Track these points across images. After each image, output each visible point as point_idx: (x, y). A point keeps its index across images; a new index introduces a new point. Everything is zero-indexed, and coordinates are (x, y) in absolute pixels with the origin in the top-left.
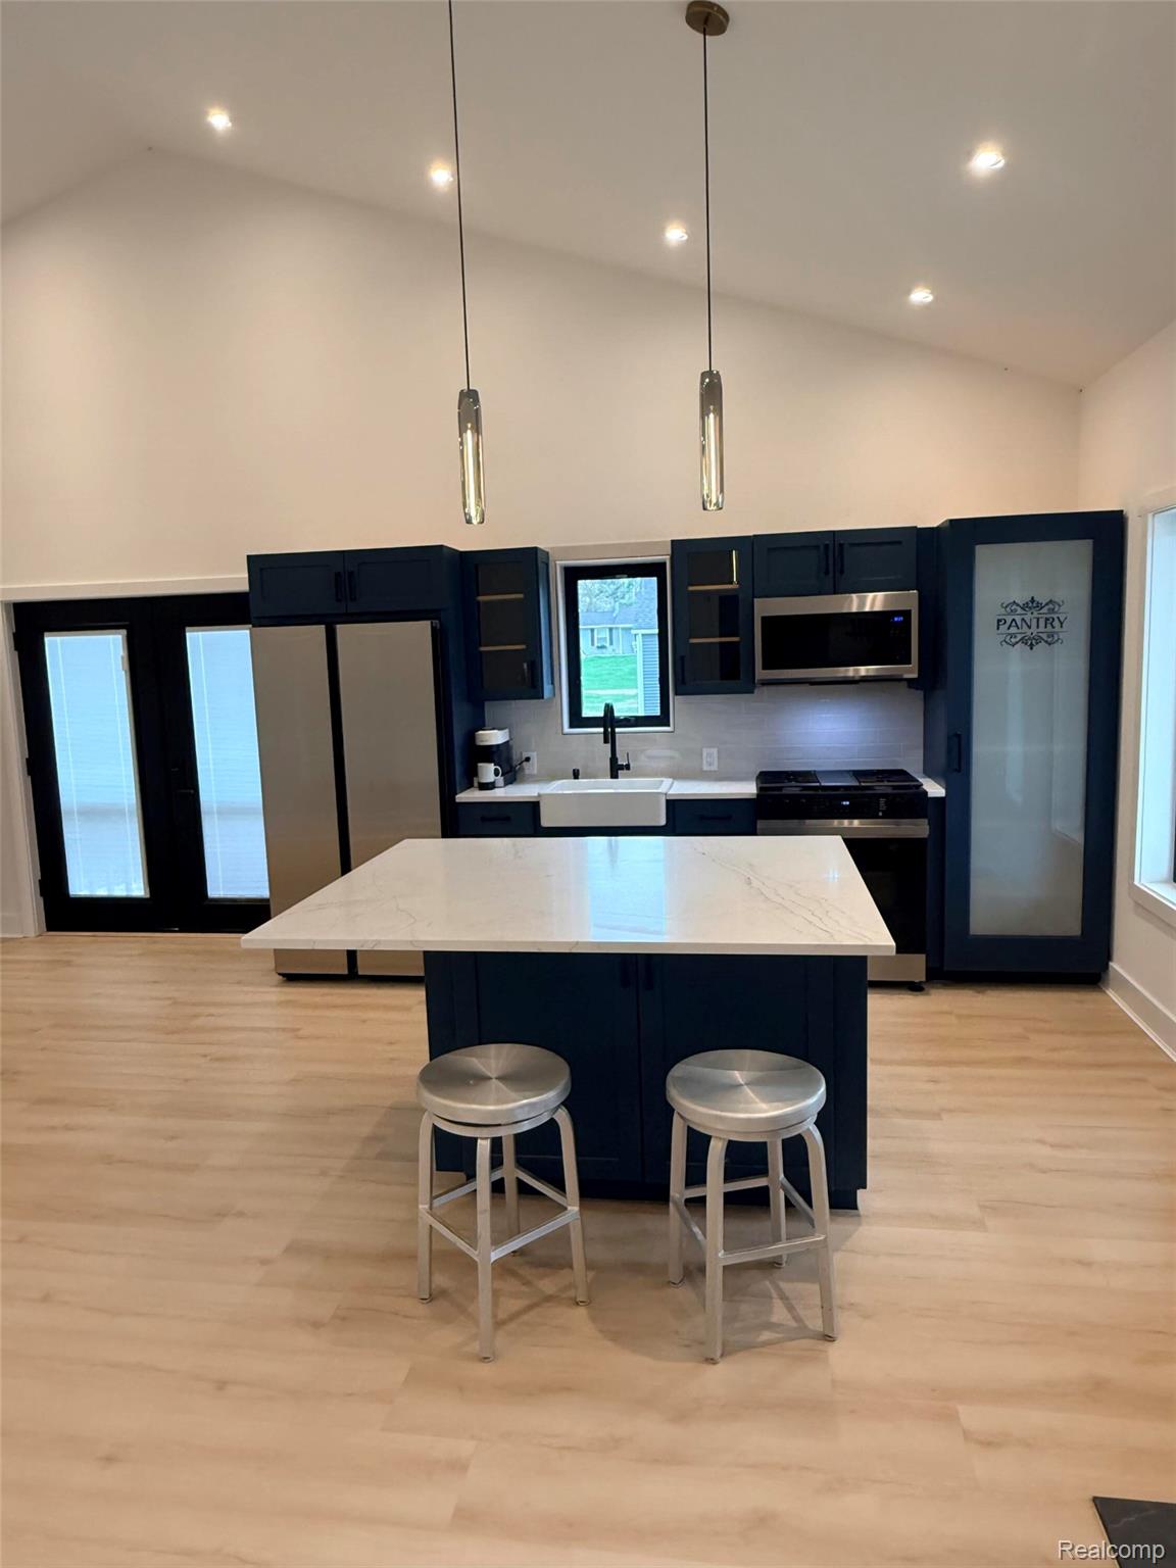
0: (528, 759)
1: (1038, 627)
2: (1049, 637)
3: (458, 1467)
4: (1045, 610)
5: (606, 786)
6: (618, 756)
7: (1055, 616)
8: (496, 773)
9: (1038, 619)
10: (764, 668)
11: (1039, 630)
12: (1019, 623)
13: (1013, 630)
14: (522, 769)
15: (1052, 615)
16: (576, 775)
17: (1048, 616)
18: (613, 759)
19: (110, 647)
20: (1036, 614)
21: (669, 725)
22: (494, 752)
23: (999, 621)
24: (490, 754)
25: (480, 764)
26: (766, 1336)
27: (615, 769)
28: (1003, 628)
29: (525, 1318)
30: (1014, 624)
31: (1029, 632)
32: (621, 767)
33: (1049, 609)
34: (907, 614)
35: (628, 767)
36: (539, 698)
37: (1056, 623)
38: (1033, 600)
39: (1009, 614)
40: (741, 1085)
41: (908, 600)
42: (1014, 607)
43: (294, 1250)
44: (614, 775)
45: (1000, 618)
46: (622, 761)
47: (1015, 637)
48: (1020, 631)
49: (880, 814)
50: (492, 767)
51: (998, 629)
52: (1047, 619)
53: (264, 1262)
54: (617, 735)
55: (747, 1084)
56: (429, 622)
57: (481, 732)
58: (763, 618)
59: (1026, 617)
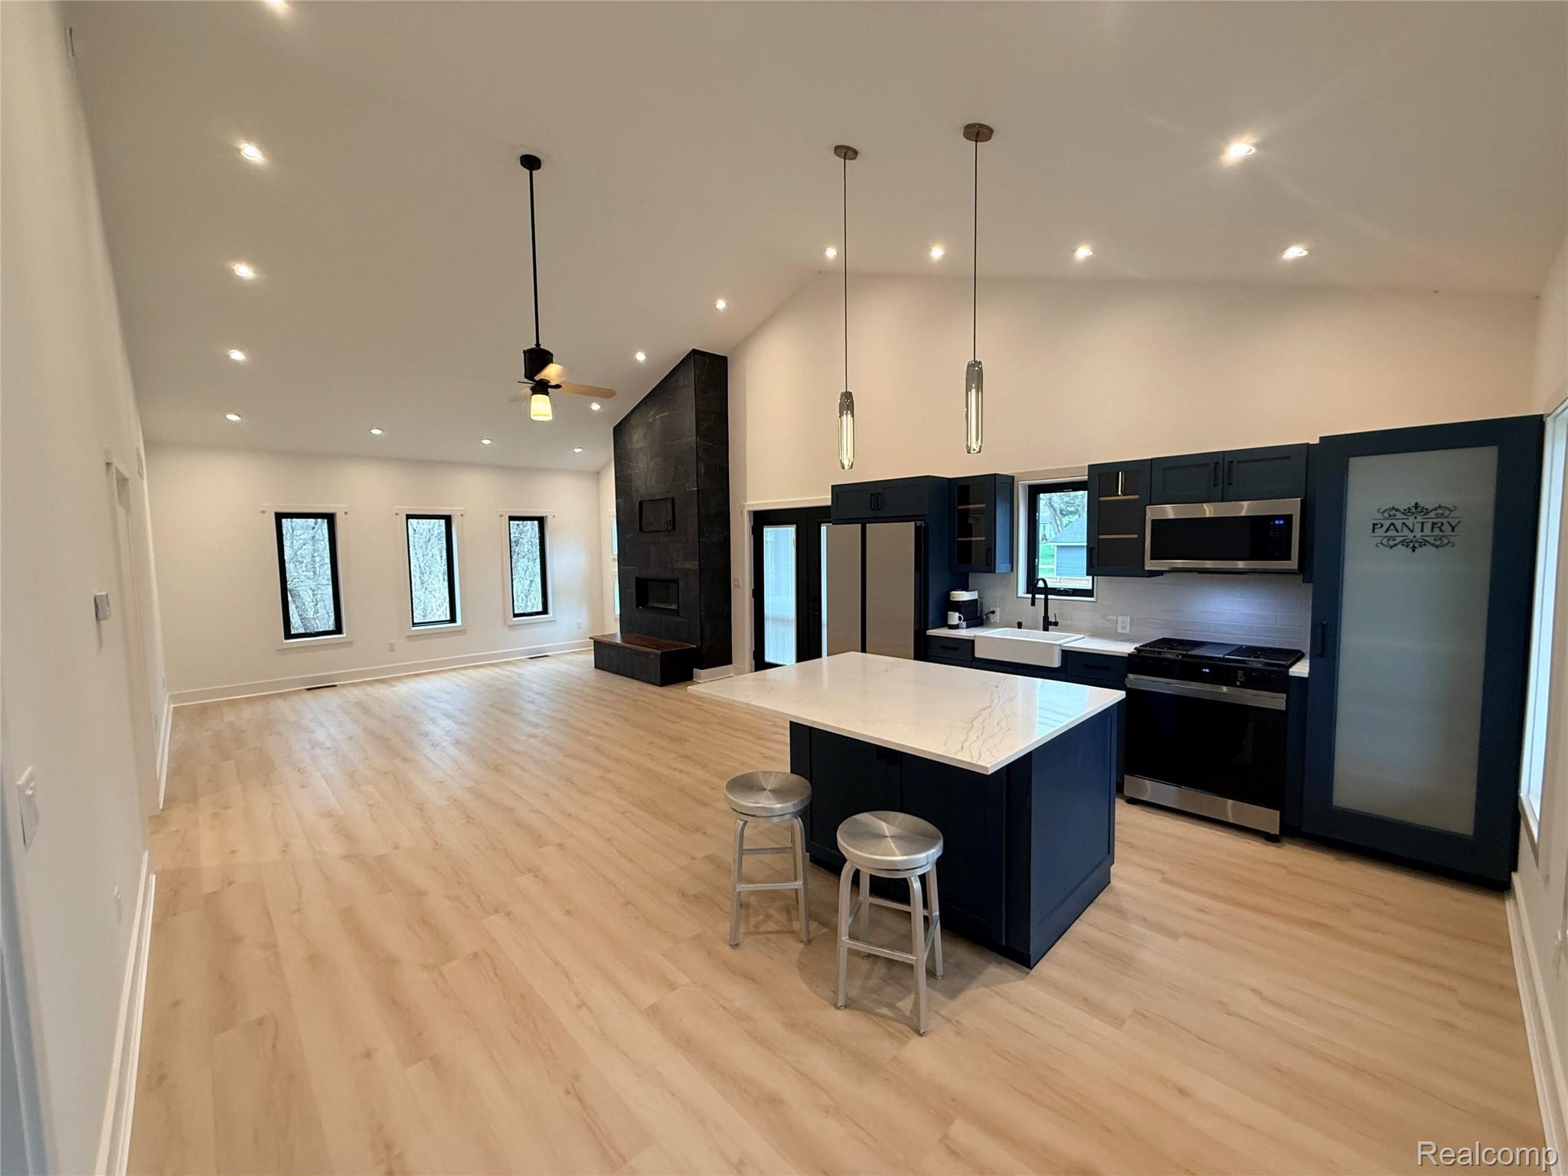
0: (993, 612)
1: (1422, 531)
2: (1435, 540)
3: (672, 987)
4: (1432, 515)
5: (1039, 636)
6: (1049, 615)
7: (1445, 521)
8: (960, 619)
9: (1423, 523)
10: (1153, 558)
11: (1423, 534)
12: (1399, 528)
13: (1392, 533)
14: (988, 618)
15: (1441, 520)
16: (1020, 626)
17: (1435, 521)
18: (1046, 617)
19: (789, 533)
20: (1419, 519)
21: (1092, 596)
22: (961, 606)
23: (1374, 525)
24: (958, 606)
25: (949, 613)
26: (885, 1011)
27: (1047, 625)
28: (1380, 532)
29: (770, 936)
30: (1392, 527)
31: (1411, 536)
32: (1051, 623)
33: (1437, 514)
34: (1288, 518)
35: (1056, 624)
36: (990, 572)
37: (1446, 527)
38: (1416, 505)
39: (1387, 519)
40: (886, 837)
41: (1292, 506)
42: (1393, 512)
43: (709, 858)
44: (1046, 629)
45: (1375, 522)
46: (1052, 619)
47: (1395, 540)
48: (1400, 534)
49: (1238, 683)
50: (957, 615)
51: (1373, 532)
52: (1434, 524)
53: (693, 858)
54: (1049, 601)
55: (891, 837)
56: (913, 523)
57: (954, 592)
58: (1152, 521)
59: (1406, 522)
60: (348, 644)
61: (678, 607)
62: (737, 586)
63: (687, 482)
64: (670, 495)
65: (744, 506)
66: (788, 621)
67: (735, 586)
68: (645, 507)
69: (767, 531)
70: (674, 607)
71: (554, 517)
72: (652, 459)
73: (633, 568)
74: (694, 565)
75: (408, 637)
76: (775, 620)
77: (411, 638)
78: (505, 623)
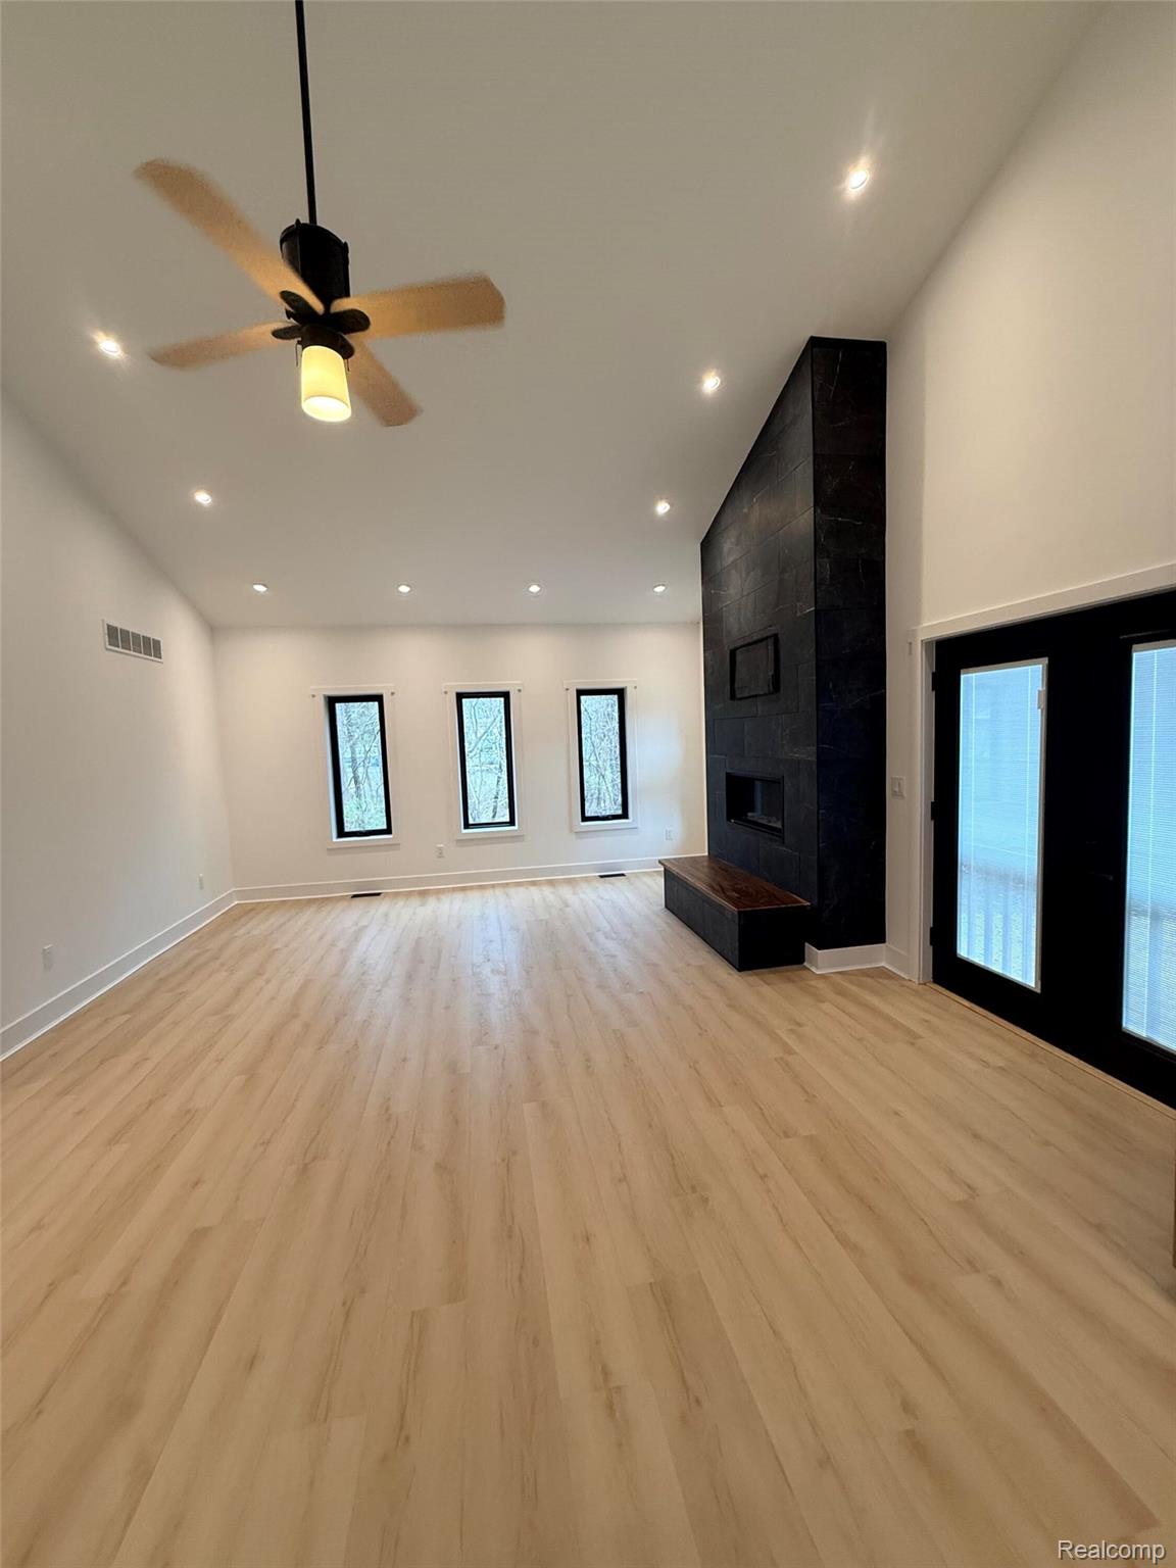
60: (395, 846)
61: (783, 826)
62: (898, 795)
63: (798, 601)
64: (773, 630)
65: (913, 634)
66: (1019, 880)
67: (894, 794)
68: (739, 657)
69: (967, 680)
70: (778, 825)
71: (635, 687)
72: (748, 574)
73: (723, 757)
74: (807, 753)
75: (458, 841)
76: (986, 873)
77: (462, 842)
78: (571, 830)
